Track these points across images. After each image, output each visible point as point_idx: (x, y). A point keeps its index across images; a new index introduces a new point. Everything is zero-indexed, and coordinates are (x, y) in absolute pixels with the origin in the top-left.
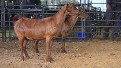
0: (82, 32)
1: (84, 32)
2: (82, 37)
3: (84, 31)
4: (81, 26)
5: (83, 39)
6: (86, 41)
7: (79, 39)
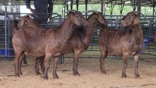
0: (6, 49)
1: (9, 49)
2: (6, 55)
3: (8, 47)
4: (5, 41)
5: (7, 58)
6: (11, 60)
7: (2, 57)
